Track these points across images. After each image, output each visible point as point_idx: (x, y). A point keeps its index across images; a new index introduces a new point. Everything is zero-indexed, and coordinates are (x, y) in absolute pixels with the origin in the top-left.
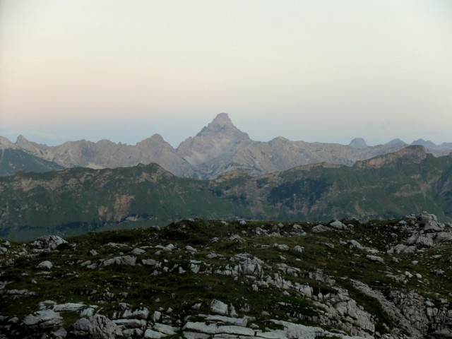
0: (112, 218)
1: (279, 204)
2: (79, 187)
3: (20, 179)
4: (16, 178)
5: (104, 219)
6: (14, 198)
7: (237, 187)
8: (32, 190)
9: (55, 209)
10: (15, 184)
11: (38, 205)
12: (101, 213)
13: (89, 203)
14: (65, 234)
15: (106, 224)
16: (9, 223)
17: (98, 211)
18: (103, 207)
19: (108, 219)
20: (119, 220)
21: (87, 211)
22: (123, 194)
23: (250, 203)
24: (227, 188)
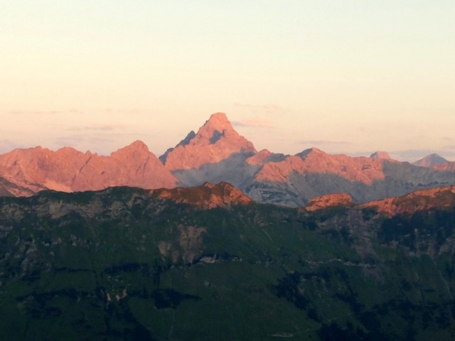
0: (180, 258)
1: (394, 243)
2: (127, 214)
3: (46, 201)
4: (41, 199)
5: (169, 260)
6: (41, 228)
7: (336, 218)
8: (65, 217)
9: (98, 244)
10: (39, 208)
11: (75, 238)
12: (163, 251)
13: (144, 236)
14: (120, 279)
15: (173, 267)
16: (38, 264)
17: (158, 249)
18: (163, 243)
19: (175, 260)
20: (191, 261)
21: (143, 249)
22: (189, 225)
23: (355, 241)
24: (323, 220)
